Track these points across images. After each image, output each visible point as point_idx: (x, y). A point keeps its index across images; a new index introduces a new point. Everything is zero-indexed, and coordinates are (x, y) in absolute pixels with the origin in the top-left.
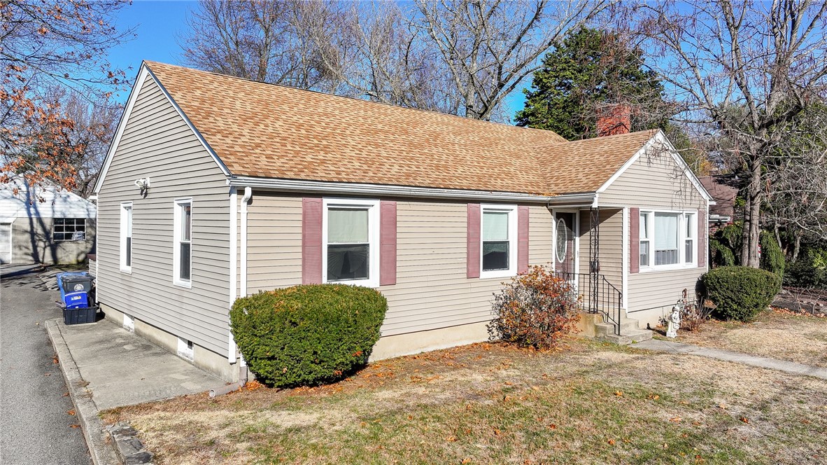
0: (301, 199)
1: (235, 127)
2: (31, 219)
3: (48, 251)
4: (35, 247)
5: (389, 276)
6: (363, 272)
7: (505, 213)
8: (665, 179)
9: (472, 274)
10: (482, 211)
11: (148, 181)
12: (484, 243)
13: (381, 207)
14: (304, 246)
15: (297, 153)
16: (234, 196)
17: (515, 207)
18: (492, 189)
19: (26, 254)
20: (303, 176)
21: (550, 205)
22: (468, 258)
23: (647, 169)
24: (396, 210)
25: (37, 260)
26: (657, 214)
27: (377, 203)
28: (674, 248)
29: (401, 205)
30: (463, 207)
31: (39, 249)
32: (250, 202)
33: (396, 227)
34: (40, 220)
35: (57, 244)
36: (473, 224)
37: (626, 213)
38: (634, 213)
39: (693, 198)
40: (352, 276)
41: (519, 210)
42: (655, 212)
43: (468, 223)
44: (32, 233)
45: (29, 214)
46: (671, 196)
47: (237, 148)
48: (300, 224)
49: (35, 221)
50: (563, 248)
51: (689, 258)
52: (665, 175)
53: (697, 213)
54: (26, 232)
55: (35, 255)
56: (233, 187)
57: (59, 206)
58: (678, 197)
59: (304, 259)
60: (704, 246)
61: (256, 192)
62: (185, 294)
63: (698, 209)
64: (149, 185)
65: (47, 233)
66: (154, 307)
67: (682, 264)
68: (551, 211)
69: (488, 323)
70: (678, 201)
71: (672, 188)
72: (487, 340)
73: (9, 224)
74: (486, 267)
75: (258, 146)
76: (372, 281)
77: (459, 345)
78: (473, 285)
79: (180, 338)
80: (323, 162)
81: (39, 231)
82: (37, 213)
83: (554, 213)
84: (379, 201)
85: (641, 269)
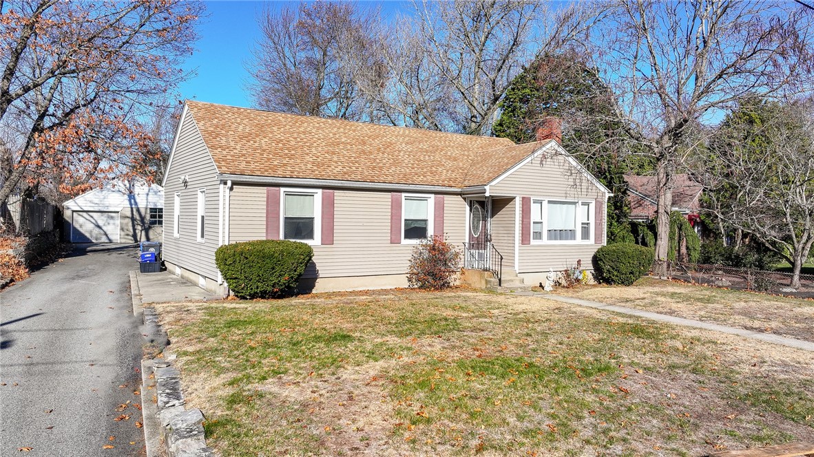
0: (265, 188)
1: (232, 144)
2: (132, 208)
3: (143, 233)
4: (134, 230)
5: (328, 239)
6: (310, 235)
7: (425, 199)
8: (559, 176)
9: (395, 241)
10: (403, 198)
11: (187, 178)
12: (406, 220)
13: (323, 194)
14: (267, 217)
15: (269, 159)
16: (222, 186)
17: (432, 196)
18: (411, 182)
19: (128, 235)
20: (266, 174)
21: (463, 194)
22: (391, 229)
23: (540, 168)
24: (334, 196)
25: (136, 241)
26: (550, 202)
27: (320, 191)
28: (572, 228)
29: (337, 193)
30: (389, 195)
31: (137, 231)
32: (231, 189)
33: (334, 207)
34: (138, 210)
35: (150, 228)
36: (396, 207)
37: (518, 202)
38: (526, 202)
39: (590, 191)
40: (303, 238)
41: (435, 198)
42: (549, 201)
43: (392, 206)
44: (133, 219)
45: (131, 204)
46: (565, 189)
47: (229, 157)
48: (265, 203)
49: (134, 210)
50: (478, 226)
51: (585, 235)
52: (559, 173)
53: (594, 202)
54: (128, 217)
55: (135, 236)
56: (221, 180)
57: (152, 198)
58: (573, 190)
59: (267, 225)
60: (602, 229)
61: (234, 183)
62: (202, 247)
63: (596, 199)
64: (188, 180)
65: (142, 219)
66: (189, 258)
67: (579, 240)
68: (465, 199)
69: (408, 275)
70: (571, 192)
71: (567, 183)
72: (407, 287)
73: (118, 212)
74: (406, 237)
75: (244, 155)
76: (315, 242)
77: (384, 288)
78: (394, 248)
79: (201, 275)
80: (285, 165)
81: (138, 218)
82: (136, 203)
83: (468, 200)
84: (321, 190)
85: (533, 242)
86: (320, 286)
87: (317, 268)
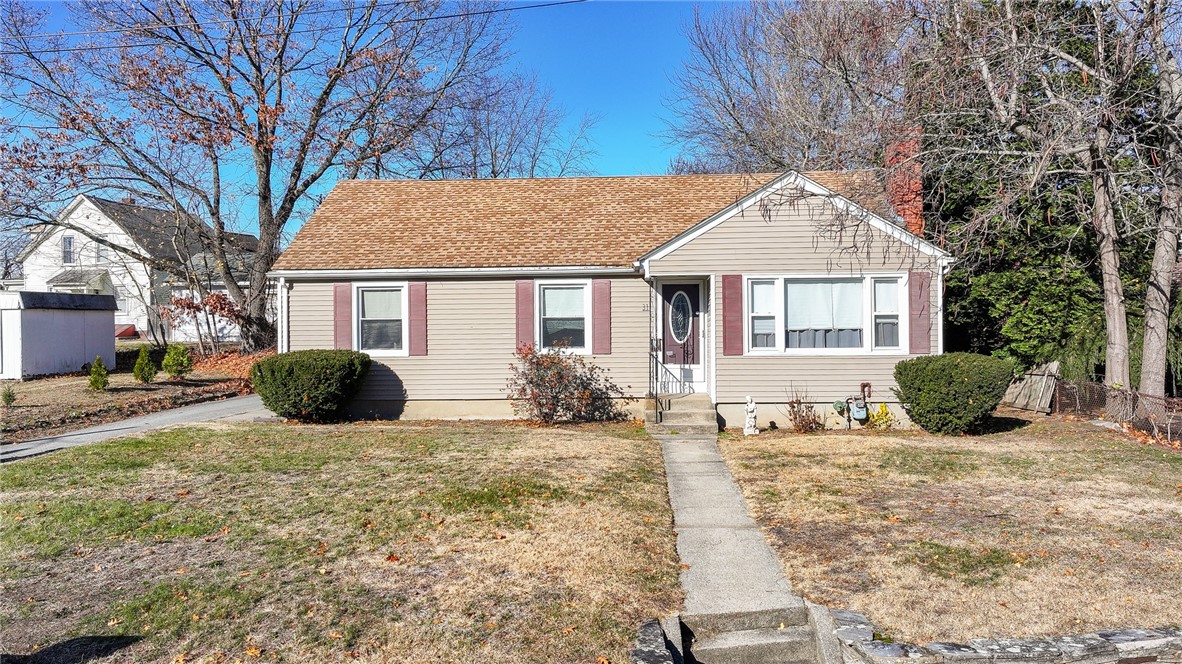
0: (332, 284)
5: (420, 347)
6: (396, 344)
8: (812, 234)
10: (538, 287)
12: (541, 320)
13: (410, 287)
14: (335, 320)
17: (589, 281)
18: (545, 263)
22: (517, 333)
24: (426, 290)
28: (851, 326)
29: (430, 285)
30: (512, 284)
32: (291, 287)
33: (426, 305)
36: (524, 301)
37: (713, 284)
38: (732, 283)
41: (593, 285)
42: (788, 279)
43: (517, 299)
48: (333, 303)
50: (686, 326)
51: (886, 338)
52: (812, 229)
53: (906, 276)
59: (336, 331)
63: (910, 270)
67: (868, 347)
76: (402, 353)
84: (407, 283)
85: (749, 351)
86: (410, 412)
87: (405, 387)
